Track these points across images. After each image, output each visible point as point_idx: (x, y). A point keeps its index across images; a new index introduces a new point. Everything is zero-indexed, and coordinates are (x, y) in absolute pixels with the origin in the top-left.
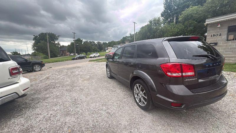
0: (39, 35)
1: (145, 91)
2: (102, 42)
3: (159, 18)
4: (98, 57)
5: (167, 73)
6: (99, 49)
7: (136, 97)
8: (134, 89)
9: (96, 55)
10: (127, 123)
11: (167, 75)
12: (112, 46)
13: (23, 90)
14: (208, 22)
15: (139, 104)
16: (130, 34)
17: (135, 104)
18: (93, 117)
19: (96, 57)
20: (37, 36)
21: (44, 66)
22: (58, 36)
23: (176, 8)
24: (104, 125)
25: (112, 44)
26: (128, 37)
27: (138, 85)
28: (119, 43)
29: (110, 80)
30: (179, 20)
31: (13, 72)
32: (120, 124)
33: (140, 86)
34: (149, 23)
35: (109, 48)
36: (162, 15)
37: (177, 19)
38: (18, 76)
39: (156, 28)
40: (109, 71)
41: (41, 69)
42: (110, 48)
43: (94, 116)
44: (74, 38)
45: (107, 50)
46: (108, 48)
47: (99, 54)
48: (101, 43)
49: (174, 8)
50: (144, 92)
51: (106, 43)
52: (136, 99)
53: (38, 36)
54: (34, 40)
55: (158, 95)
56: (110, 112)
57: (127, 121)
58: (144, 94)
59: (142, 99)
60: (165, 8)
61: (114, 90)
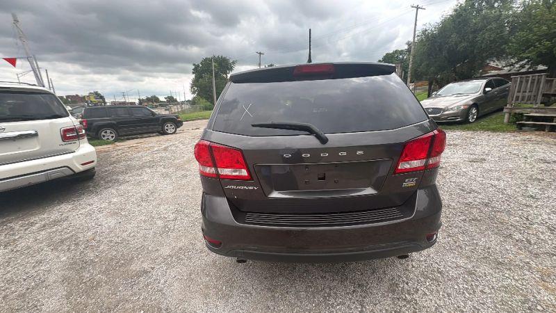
0: (201, 63)
13: (82, 164)
20: (198, 66)
21: (182, 125)
22: (234, 63)
31: (69, 136)
38: (77, 142)
41: (176, 130)
44: (260, 65)
53: (201, 65)
54: (193, 73)
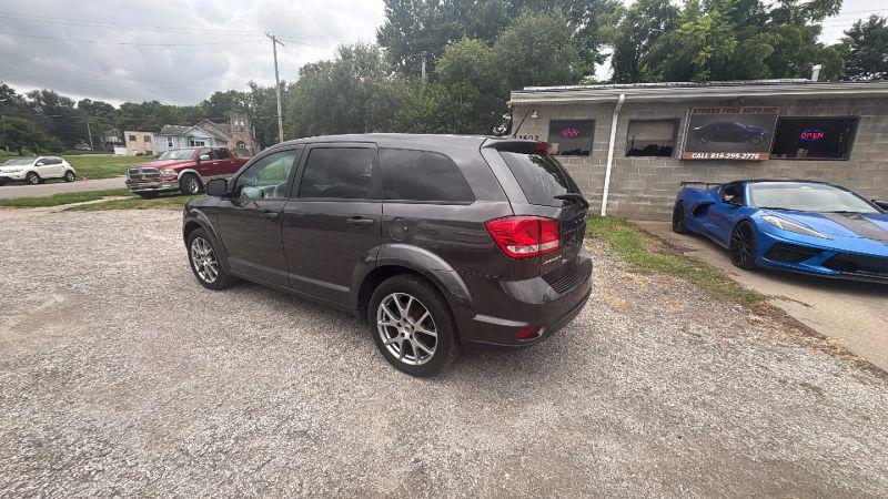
1: (427, 313)
2: (76, 99)
3: (375, 49)
4: (66, 179)
5: (509, 248)
6: (53, 133)
7: (385, 341)
8: (379, 313)
9: (45, 170)
10: (390, 441)
11: (509, 254)
12: (157, 131)
14: (516, 98)
15: (404, 360)
16: (253, 86)
17: (384, 364)
18: (231, 482)
19: (42, 181)
23: (422, 26)
24: (305, 485)
25: (150, 118)
26: (242, 96)
27: (394, 296)
28: (193, 117)
29: (221, 298)
30: (438, 69)
32: (366, 453)
33: (404, 300)
34: (340, 58)
35: (133, 138)
36: (382, 40)
37: (431, 67)
39: (366, 84)
40: (211, 255)
42: (140, 136)
43: (228, 473)
45: (123, 144)
46: (127, 134)
47: (65, 165)
48: (67, 102)
49: (418, 26)
50: (426, 315)
51: (109, 107)
52: (389, 347)
55: (479, 318)
56: (300, 426)
57: (388, 434)
58: (426, 324)
59: (415, 343)
60: (389, 17)
61: (268, 333)
